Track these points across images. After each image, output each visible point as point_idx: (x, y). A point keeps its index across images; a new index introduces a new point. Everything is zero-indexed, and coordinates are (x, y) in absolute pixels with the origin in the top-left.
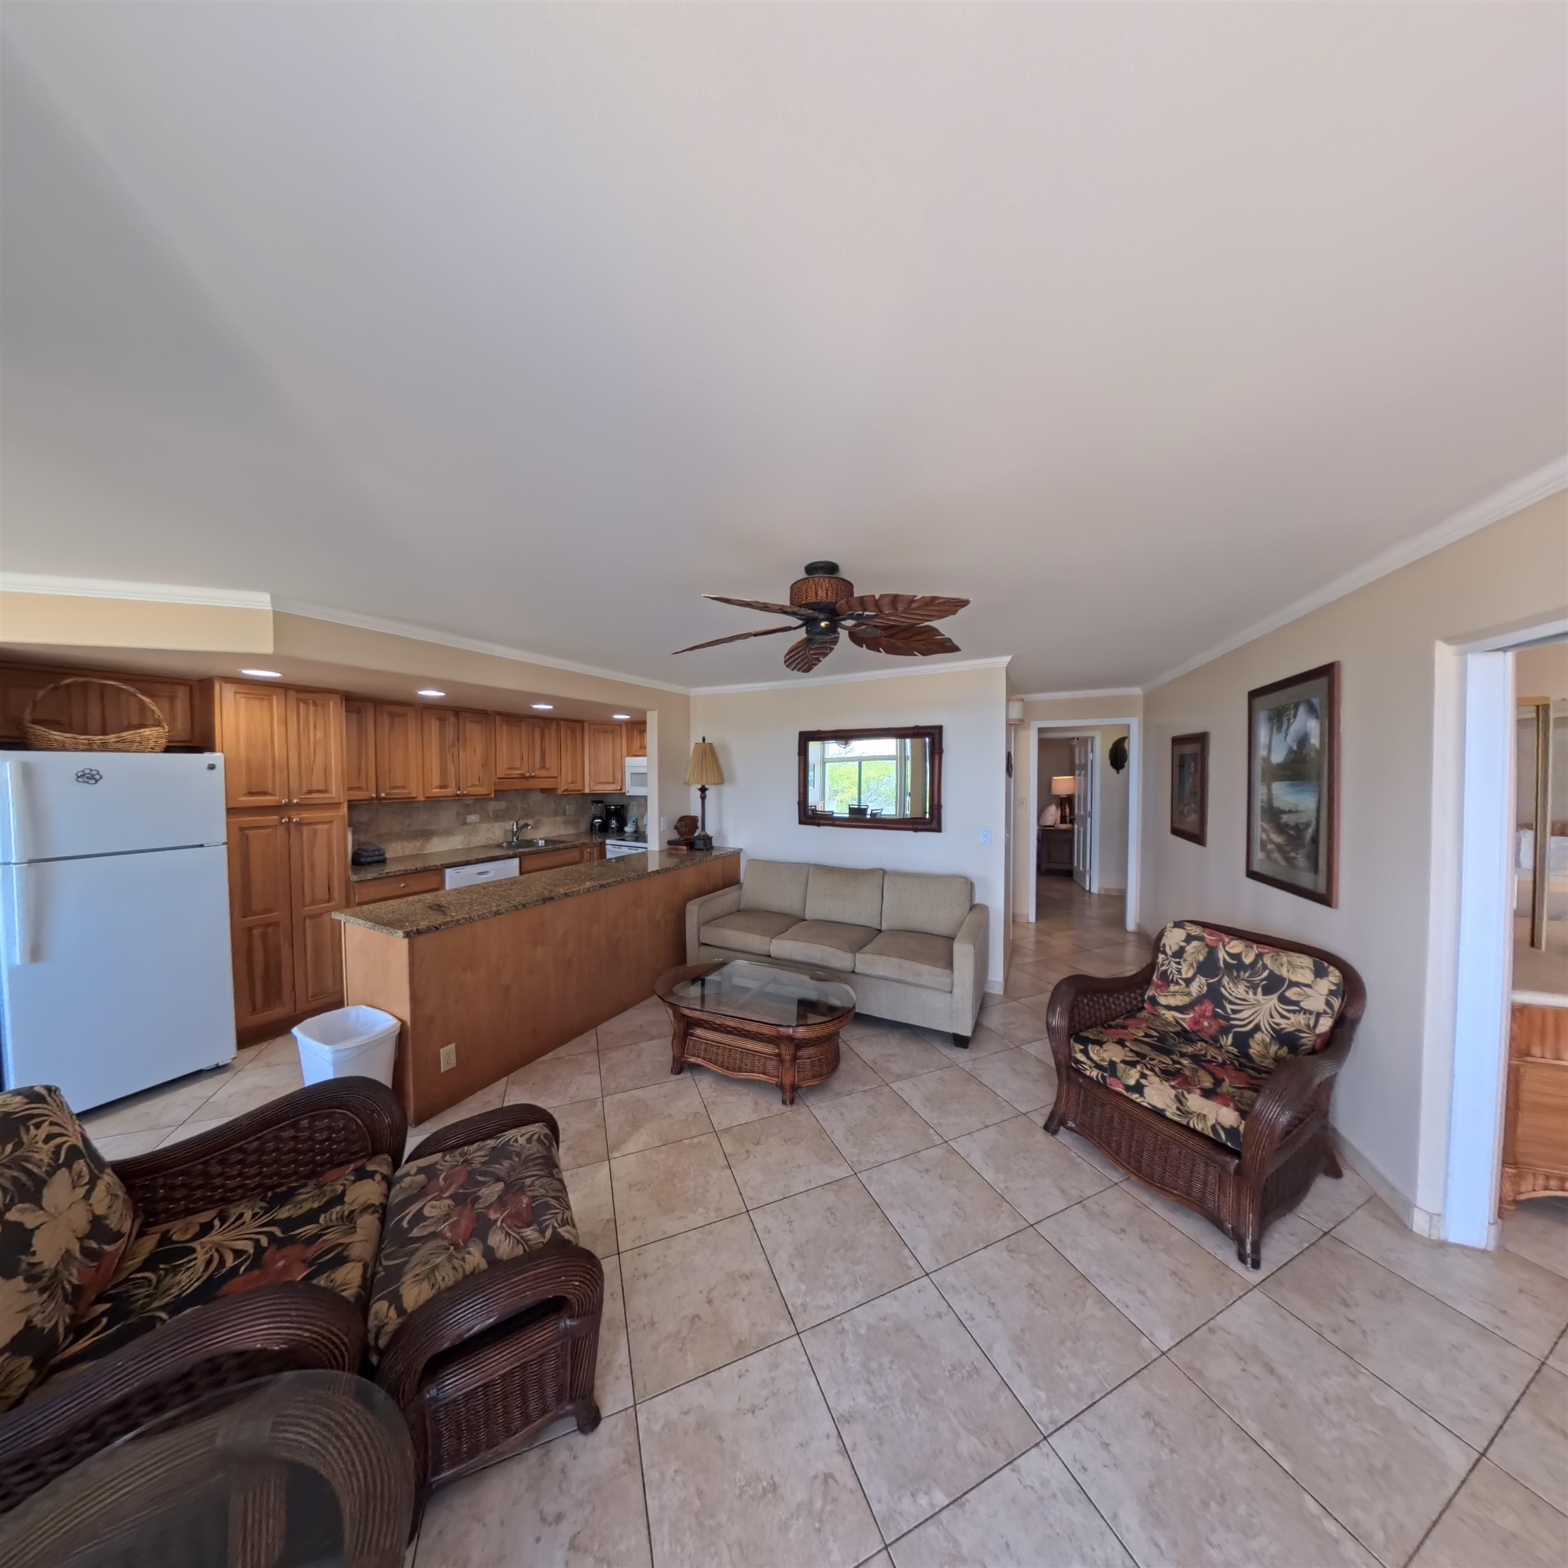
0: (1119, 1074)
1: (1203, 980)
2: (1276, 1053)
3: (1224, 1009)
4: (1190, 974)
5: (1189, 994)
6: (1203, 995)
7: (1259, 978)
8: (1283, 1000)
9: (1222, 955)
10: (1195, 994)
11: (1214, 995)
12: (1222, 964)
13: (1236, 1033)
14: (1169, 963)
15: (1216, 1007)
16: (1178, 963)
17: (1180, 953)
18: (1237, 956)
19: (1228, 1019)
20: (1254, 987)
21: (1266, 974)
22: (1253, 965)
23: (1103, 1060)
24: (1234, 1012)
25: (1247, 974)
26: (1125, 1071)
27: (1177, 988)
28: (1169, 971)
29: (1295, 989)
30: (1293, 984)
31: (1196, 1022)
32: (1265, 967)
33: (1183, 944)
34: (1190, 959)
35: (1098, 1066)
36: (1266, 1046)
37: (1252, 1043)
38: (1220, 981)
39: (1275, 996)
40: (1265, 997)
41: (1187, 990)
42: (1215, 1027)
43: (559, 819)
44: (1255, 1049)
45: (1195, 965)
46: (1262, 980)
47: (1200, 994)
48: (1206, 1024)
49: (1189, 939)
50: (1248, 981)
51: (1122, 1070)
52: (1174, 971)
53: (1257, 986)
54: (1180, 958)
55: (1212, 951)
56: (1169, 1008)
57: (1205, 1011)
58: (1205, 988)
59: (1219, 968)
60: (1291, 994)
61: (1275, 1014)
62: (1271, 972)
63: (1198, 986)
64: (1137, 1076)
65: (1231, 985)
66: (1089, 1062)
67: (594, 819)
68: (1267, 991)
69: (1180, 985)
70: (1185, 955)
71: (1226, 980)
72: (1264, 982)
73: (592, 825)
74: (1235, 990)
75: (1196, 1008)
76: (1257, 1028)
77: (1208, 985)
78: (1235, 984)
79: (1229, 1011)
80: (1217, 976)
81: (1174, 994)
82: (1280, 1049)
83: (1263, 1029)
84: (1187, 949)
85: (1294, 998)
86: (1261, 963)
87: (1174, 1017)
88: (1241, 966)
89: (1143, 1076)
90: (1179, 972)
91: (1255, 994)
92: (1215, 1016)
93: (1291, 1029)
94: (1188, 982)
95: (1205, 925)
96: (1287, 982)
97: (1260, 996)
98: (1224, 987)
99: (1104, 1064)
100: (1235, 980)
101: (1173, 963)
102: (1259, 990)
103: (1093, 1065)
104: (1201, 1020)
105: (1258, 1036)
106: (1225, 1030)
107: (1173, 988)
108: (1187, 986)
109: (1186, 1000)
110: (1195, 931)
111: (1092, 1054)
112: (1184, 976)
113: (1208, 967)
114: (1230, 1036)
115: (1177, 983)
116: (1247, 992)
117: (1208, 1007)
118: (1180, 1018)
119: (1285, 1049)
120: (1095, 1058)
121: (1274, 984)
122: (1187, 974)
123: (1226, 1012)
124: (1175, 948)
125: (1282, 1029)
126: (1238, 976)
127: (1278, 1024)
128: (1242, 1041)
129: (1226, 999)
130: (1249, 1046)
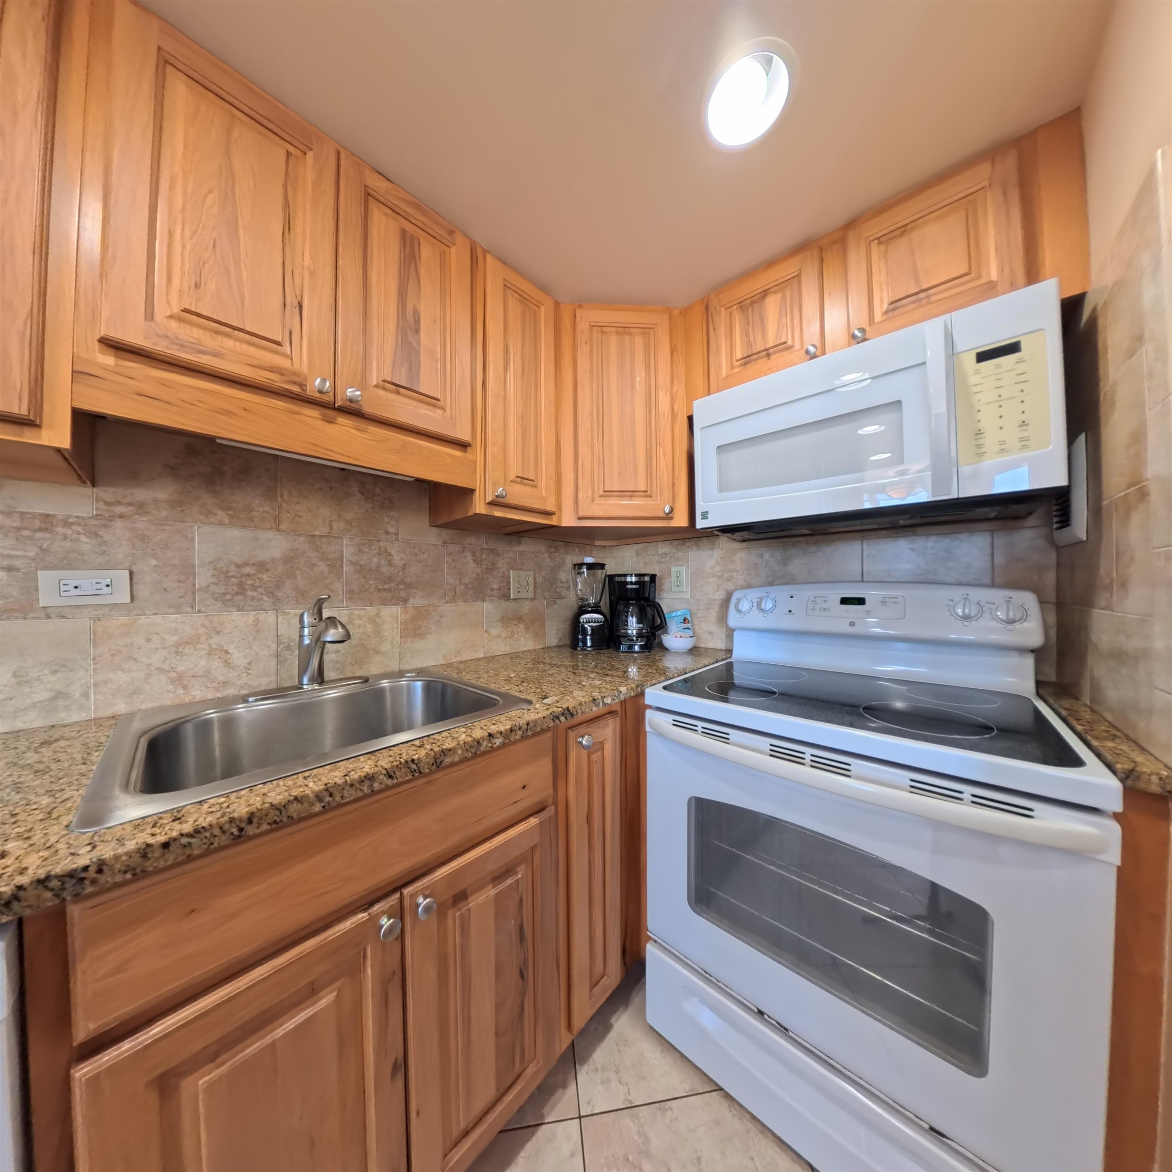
43: (489, 608)
67: (582, 610)
73: (576, 628)
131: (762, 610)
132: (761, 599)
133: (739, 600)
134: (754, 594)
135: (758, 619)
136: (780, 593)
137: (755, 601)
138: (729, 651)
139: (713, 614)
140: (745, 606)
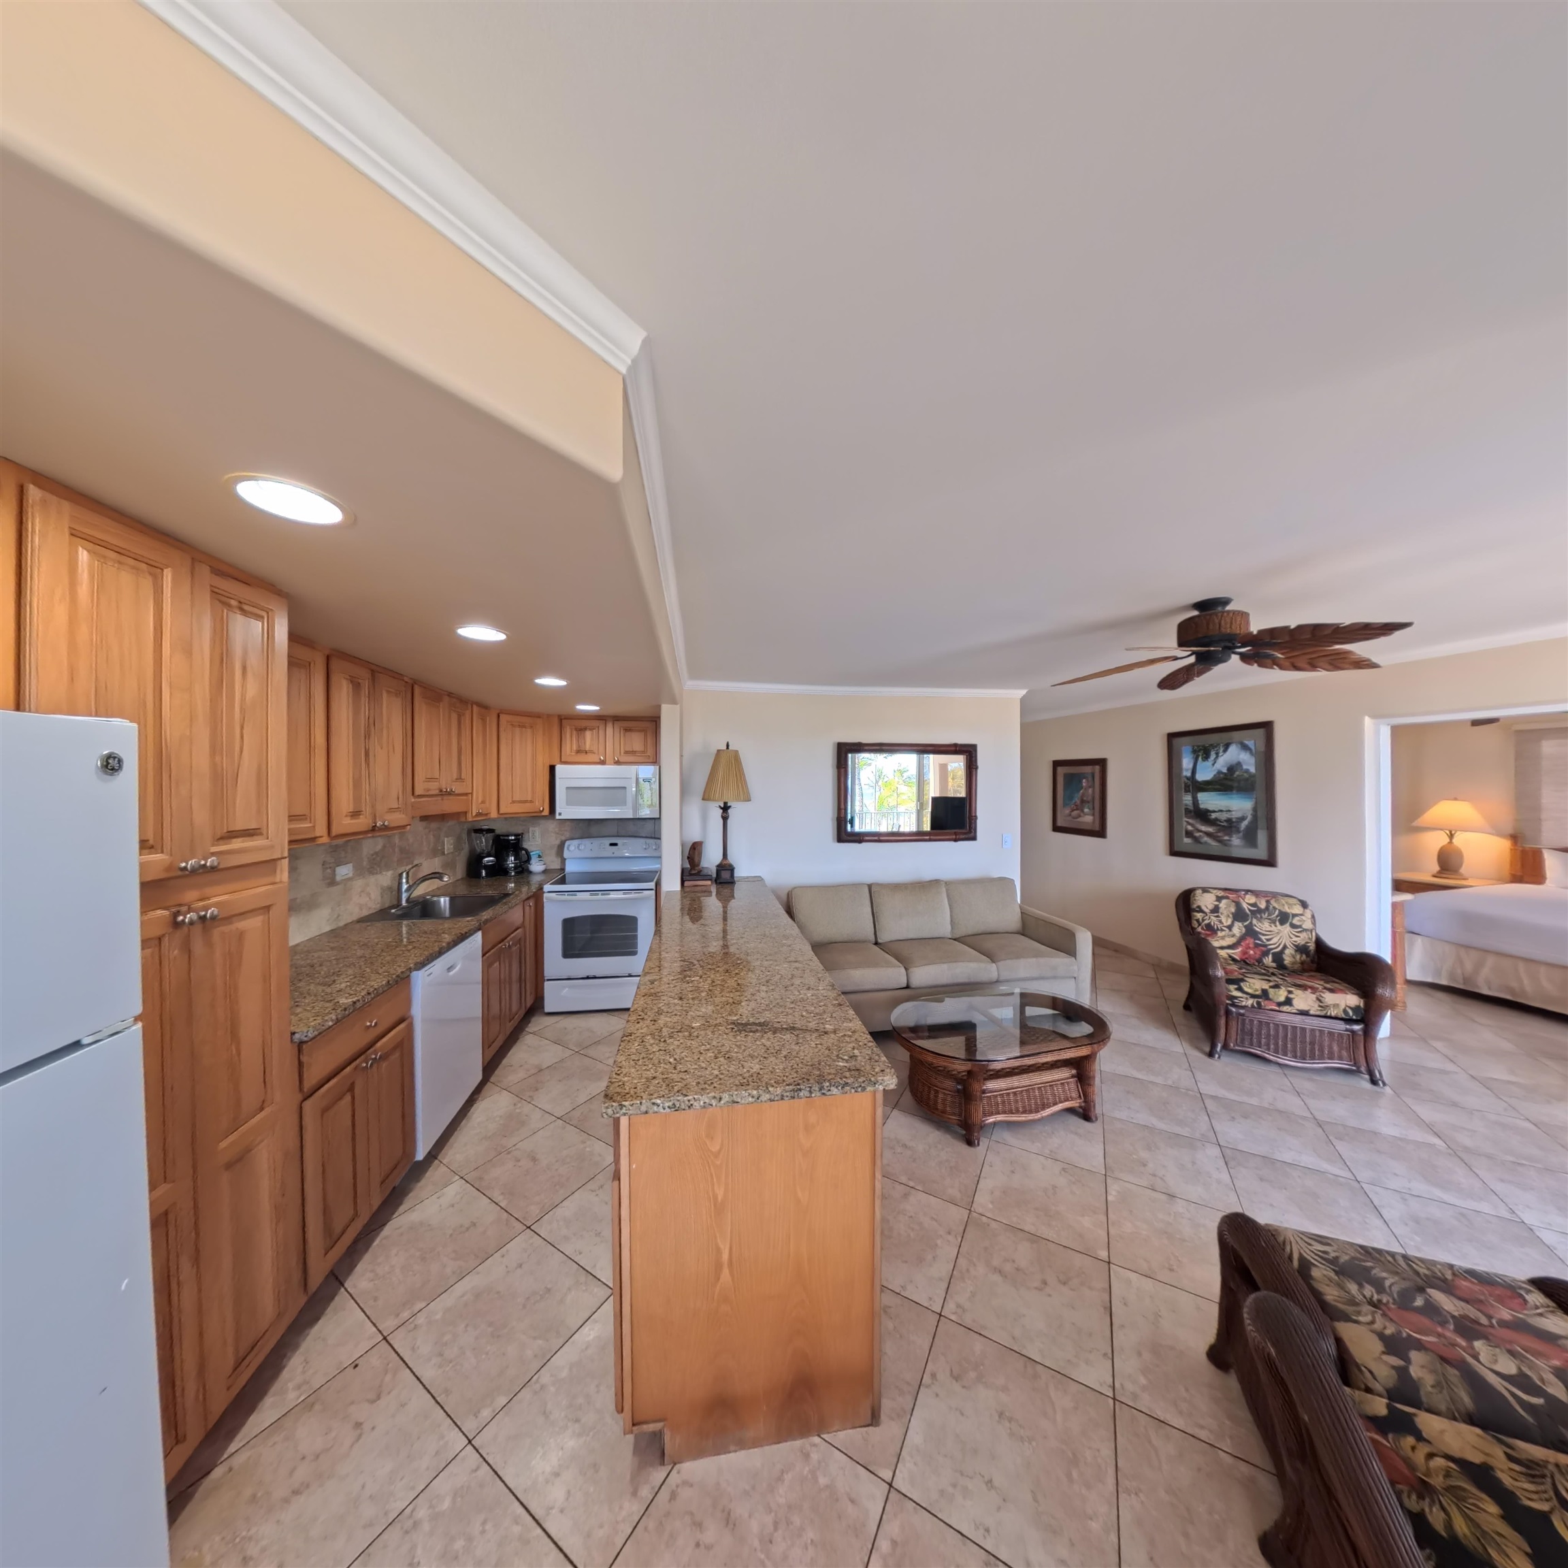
0: (1271, 996)
1: (1240, 924)
2: (1300, 959)
3: (1260, 939)
4: (1229, 922)
5: (1233, 936)
6: (1244, 934)
7: (1275, 915)
8: (1293, 926)
9: (1245, 906)
10: (1238, 935)
11: (1250, 932)
12: (1248, 911)
13: (1273, 953)
14: (1210, 918)
15: (1255, 940)
16: (1218, 916)
17: (1216, 910)
18: (1254, 905)
19: (1266, 946)
20: (1273, 922)
21: (1277, 912)
22: (1267, 908)
23: (1256, 990)
24: (1268, 940)
25: (1266, 915)
26: (1275, 993)
27: (1223, 933)
28: (1212, 923)
29: (1297, 918)
30: (1294, 915)
31: (1244, 953)
32: (1275, 908)
33: (1217, 903)
34: (1225, 912)
35: (1253, 996)
36: (1294, 957)
37: (1284, 956)
38: (1251, 923)
39: (1288, 924)
40: (1283, 927)
41: (1231, 933)
42: (1258, 953)
44: (1287, 960)
45: (1231, 916)
46: (1277, 916)
47: (1242, 934)
48: (1252, 952)
49: (1219, 899)
50: (1269, 919)
51: (1273, 994)
52: (1216, 922)
53: (1276, 921)
54: (1218, 912)
55: (1238, 905)
56: (1222, 948)
57: (1249, 944)
58: (1244, 930)
59: (1248, 915)
60: (1296, 921)
61: (1292, 936)
62: (1279, 910)
63: (1238, 929)
64: (1286, 993)
65: (1260, 924)
66: (1245, 996)
68: (1282, 922)
69: (1224, 930)
70: (1221, 911)
71: (1255, 921)
72: (1279, 918)
74: (1262, 926)
75: (1242, 944)
76: (1285, 947)
77: (1245, 927)
78: (1261, 922)
79: (1265, 941)
80: (1247, 920)
81: (1223, 938)
82: (1301, 956)
83: (1288, 946)
84: (1221, 905)
85: (1298, 923)
86: (1271, 906)
87: (1228, 954)
88: (1260, 911)
89: (1290, 992)
90: (1220, 922)
91: (1276, 926)
92: (1257, 946)
93: (1303, 943)
94: (1230, 927)
95: (1225, 890)
96: (1291, 916)
97: (1279, 927)
98: (1255, 926)
99: (1257, 993)
100: (1260, 920)
101: (1212, 917)
102: (1278, 923)
103: (1248, 996)
104: (1248, 950)
105: (1287, 952)
106: (1266, 954)
107: (1220, 934)
108: (1230, 930)
109: (1233, 940)
110: (1221, 894)
111: (1246, 989)
112: (1225, 924)
113: (1239, 915)
114: (1270, 956)
115: (1222, 930)
116: (1271, 926)
117: (1250, 941)
118: (1233, 953)
119: (1304, 956)
120: (1250, 991)
121: (1284, 918)
122: (1226, 922)
123: (1262, 941)
124: (1211, 907)
125: (1299, 944)
126: (1261, 917)
127: (1295, 942)
128: (1278, 958)
129: (1260, 933)
130: (1283, 960)
131: (579, 850)
132: (579, 845)
133: (569, 845)
134: (576, 842)
135: (578, 854)
136: (587, 842)
137: (576, 846)
138: (563, 870)
139: (554, 851)
140: (572, 848)
